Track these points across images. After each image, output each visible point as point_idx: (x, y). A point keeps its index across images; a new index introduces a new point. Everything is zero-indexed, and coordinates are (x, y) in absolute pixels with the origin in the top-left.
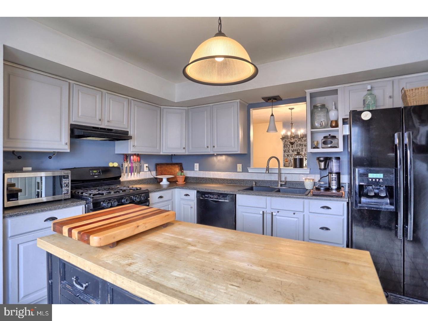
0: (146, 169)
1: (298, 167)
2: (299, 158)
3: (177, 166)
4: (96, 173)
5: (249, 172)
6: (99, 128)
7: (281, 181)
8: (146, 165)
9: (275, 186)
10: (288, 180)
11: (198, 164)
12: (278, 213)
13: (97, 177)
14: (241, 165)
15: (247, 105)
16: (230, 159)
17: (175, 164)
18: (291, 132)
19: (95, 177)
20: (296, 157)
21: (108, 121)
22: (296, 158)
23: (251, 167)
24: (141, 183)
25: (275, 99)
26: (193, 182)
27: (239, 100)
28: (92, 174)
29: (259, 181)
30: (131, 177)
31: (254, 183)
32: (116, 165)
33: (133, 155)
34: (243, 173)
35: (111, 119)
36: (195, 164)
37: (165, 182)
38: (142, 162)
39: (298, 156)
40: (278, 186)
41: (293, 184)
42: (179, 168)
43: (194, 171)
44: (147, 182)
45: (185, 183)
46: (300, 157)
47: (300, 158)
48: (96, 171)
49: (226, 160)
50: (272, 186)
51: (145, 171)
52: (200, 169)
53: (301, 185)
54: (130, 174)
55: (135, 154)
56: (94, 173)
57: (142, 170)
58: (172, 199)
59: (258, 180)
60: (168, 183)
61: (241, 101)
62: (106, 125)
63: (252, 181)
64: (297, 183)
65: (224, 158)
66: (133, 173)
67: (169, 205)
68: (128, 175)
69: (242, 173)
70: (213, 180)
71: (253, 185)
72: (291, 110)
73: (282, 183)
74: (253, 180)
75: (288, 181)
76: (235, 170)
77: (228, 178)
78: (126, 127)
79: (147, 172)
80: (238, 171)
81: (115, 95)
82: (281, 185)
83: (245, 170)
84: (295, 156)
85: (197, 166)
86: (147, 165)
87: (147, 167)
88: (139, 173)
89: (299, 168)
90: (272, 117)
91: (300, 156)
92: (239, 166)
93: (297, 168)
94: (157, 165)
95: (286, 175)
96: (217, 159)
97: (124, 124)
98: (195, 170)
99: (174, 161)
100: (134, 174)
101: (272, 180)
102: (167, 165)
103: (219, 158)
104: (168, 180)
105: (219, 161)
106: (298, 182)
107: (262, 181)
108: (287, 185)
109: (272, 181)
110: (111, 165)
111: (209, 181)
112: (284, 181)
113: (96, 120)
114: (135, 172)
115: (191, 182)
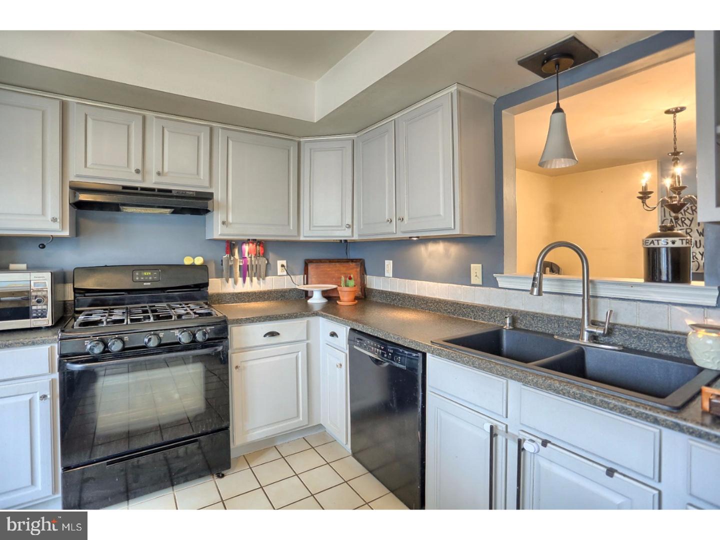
0: (280, 271)
1: (664, 278)
2: (667, 248)
3: (352, 265)
4: (148, 276)
5: (500, 285)
6: (139, 189)
7: (594, 323)
8: (280, 263)
9: (570, 337)
10: (621, 321)
11: (391, 261)
12: (542, 448)
13: (149, 284)
14: (480, 265)
15: (494, 101)
16: (454, 250)
17: (348, 262)
18: (673, 176)
19: (145, 284)
20: (653, 242)
21: (159, 174)
22: (656, 246)
23: (505, 275)
24: (266, 298)
25: (569, 55)
26: (381, 302)
27: (455, 88)
28: (140, 278)
29: (526, 314)
30: (243, 286)
31: (508, 321)
32: (199, 261)
33: (248, 241)
34: (484, 288)
35: (166, 170)
36: (387, 262)
37: (317, 300)
38: (271, 256)
39: (663, 239)
40: (579, 337)
41: (639, 338)
42: (358, 270)
43: (384, 276)
44: (282, 296)
45: (356, 304)
46: (673, 243)
47: (672, 248)
48: (150, 274)
49: (447, 253)
50: (563, 334)
51: (279, 274)
52: (395, 275)
53: (674, 345)
54: (240, 280)
55: (254, 241)
56: (145, 276)
57: (270, 272)
58: (308, 339)
59: (521, 311)
60: (324, 301)
61: (463, 89)
62: (154, 182)
63: (502, 312)
64: (655, 336)
65: (440, 247)
66: (248, 279)
67: (299, 352)
68: (236, 282)
69: (481, 288)
70: (416, 301)
71: (506, 324)
72: (672, 115)
73: (595, 330)
74: (509, 309)
75: (622, 325)
76: (464, 278)
77: (450, 298)
78: (207, 184)
79: (285, 275)
80: (473, 282)
81: (184, 122)
82: (594, 338)
83: (489, 281)
84: (651, 240)
85: (389, 264)
86: (284, 262)
87: (283, 266)
88: (264, 279)
89: (667, 282)
90: (558, 114)
91: (670, 239)
92: (476, 269)
93: (660, 281)
94: (307, 263)
95: (615, 305)
96: (427, 249)
97: (201, 179)
98: (386, 275)
99: (353, 255)
100: (251, 280)
101: (567, 315)
102: (330, 262)
103: (432, 247)
104: (326, 294)
105: (430, 255)
106: (663, 331)
107: (534, 316)
108: (617, 338)
109: (565, 317)
110: (188, 261)
111: (409, 301)
112: (605, 323)
113: (132, 172)
114: (255, 276)
115: (377, 302)
